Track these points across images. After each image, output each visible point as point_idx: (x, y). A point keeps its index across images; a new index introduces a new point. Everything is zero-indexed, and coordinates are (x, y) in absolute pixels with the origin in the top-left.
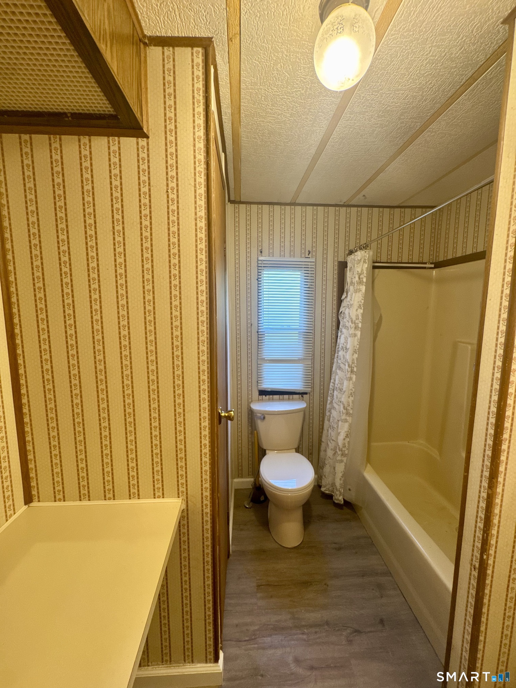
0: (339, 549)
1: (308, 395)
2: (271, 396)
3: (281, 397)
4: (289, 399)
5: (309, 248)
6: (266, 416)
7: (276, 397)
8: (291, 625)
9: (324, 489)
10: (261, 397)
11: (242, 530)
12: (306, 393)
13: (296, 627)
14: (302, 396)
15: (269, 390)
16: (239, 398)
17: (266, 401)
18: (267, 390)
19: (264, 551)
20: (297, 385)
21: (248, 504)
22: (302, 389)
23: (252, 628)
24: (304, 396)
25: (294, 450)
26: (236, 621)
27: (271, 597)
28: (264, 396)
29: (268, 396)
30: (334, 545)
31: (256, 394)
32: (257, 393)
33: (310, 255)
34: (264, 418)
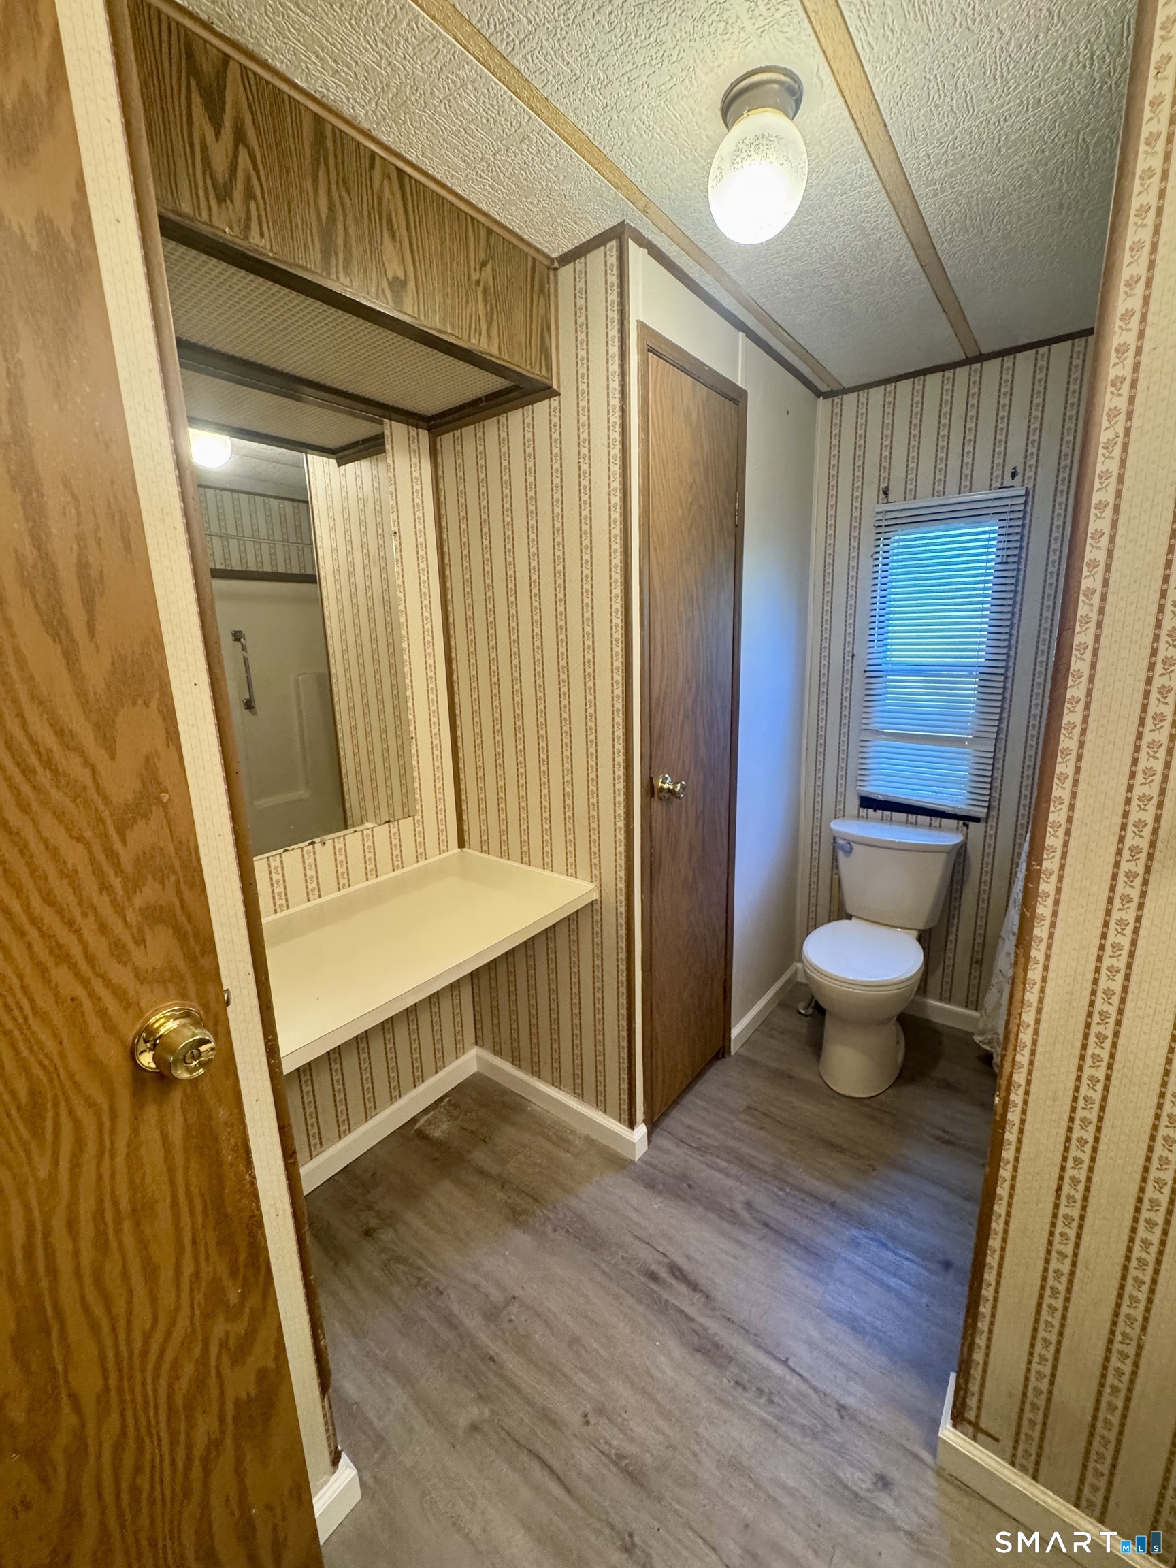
0: (948, 1143)
1: (982, 825)
2: (888, 813)
3: (912, 818)
4: (930, 825)
5: (1015, 460)
6: (853, 845)
7: (897, 816)
8: (768, 1170)
9: (980, 1039)
10: (863, 812)
11: (772, 1037)
12: (977, 820)
13: (774, 1176)
14: (967, 826)
15: (880, 798)
16: (818, 807)
17: (874, 820)
18: (875, 797)
19: (791, 1077)
20: (956, 798)
21: (806, 1008)
22: (964, 807)
23: (705, 1139)
24: (971, 824)
25: (915, 933)
26: (689, 1122)
27: (761, 1129)
28: (871, 811)
29: (879, 812)
30: (940, 1133)
31: (853, 803)
32: (857, 802)
33: (1018, 478)
34: (851, 849)
